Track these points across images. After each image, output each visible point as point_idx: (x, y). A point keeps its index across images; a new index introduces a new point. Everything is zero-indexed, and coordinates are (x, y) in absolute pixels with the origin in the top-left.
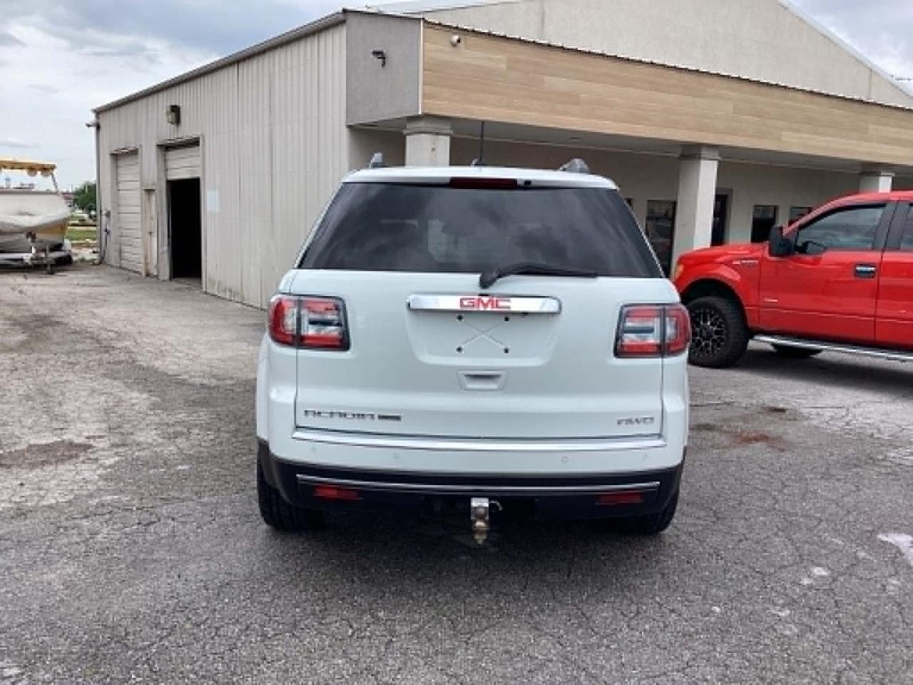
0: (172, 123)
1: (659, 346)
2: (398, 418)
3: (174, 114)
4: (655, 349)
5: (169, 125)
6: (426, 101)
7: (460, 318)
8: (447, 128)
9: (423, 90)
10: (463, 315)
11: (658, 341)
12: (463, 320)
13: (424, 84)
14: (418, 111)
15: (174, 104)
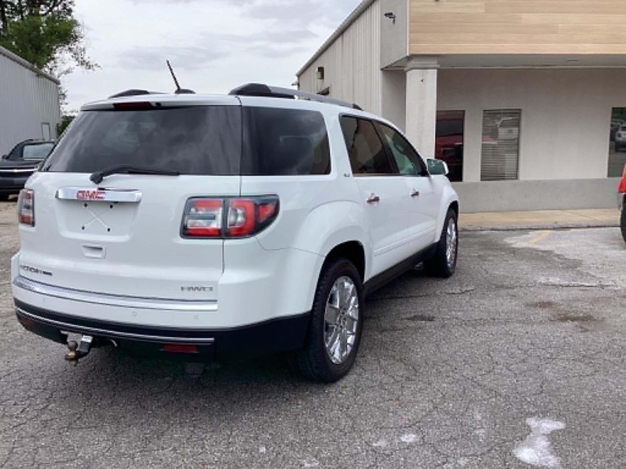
0: (321, 79)
1: (219, 231)
2: (50, 274)
3: (320, 73)
4: (217, 233)
5: (318, 80)
6: (412, 45)
7: (86, 205)
8: (434, 63)
9: (410, 37)
10: (88, 203)
11: (219, 227)
12: (88, 207)
13: (411, 32)
14: (406, 53)
15: (320, 66)
